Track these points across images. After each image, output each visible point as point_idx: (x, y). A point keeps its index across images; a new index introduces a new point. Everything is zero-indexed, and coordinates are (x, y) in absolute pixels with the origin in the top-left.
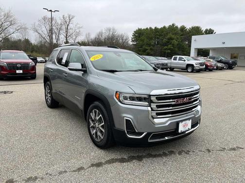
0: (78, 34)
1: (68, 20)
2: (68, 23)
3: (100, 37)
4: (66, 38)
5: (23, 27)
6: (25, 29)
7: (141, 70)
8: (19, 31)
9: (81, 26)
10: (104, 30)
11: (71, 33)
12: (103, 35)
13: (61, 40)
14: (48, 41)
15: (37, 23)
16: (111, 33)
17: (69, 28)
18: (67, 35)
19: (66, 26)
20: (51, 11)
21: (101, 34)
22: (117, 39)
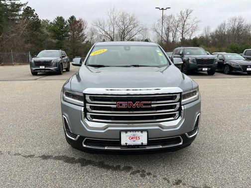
0: (194, 29)
1: (185, 16)
2: (185, 18)
3: (222, 29)
4: (182, 34)
5: (144, 28)
6: (146, 29)
7: (135, 66)
8: (141, 32)
9: (199, 19)
10: (227, 21)
11: (188, 28)
12: (226, 27)
13: (177, 37)
14: (165, 39)
15: (157, 23)
16: (237, 24)
17: (186, 24)
18: (183, 31)
19: (183, 22)
20: (163, 9)
21: (223, 25)
22: (244, 30)
